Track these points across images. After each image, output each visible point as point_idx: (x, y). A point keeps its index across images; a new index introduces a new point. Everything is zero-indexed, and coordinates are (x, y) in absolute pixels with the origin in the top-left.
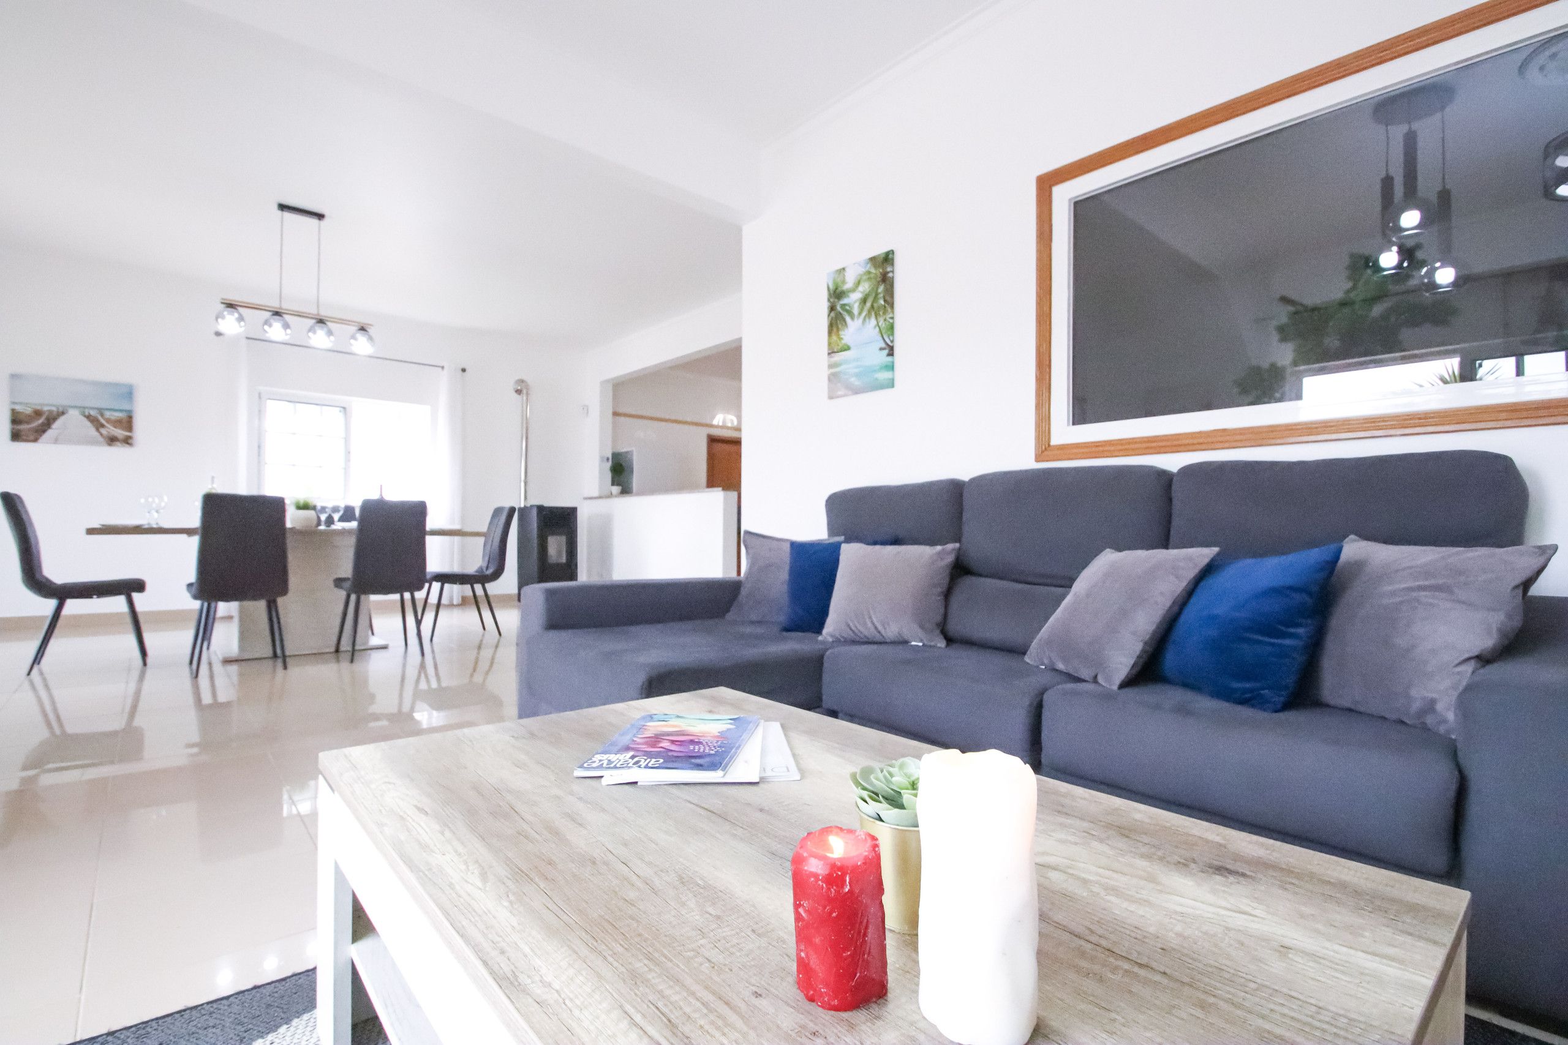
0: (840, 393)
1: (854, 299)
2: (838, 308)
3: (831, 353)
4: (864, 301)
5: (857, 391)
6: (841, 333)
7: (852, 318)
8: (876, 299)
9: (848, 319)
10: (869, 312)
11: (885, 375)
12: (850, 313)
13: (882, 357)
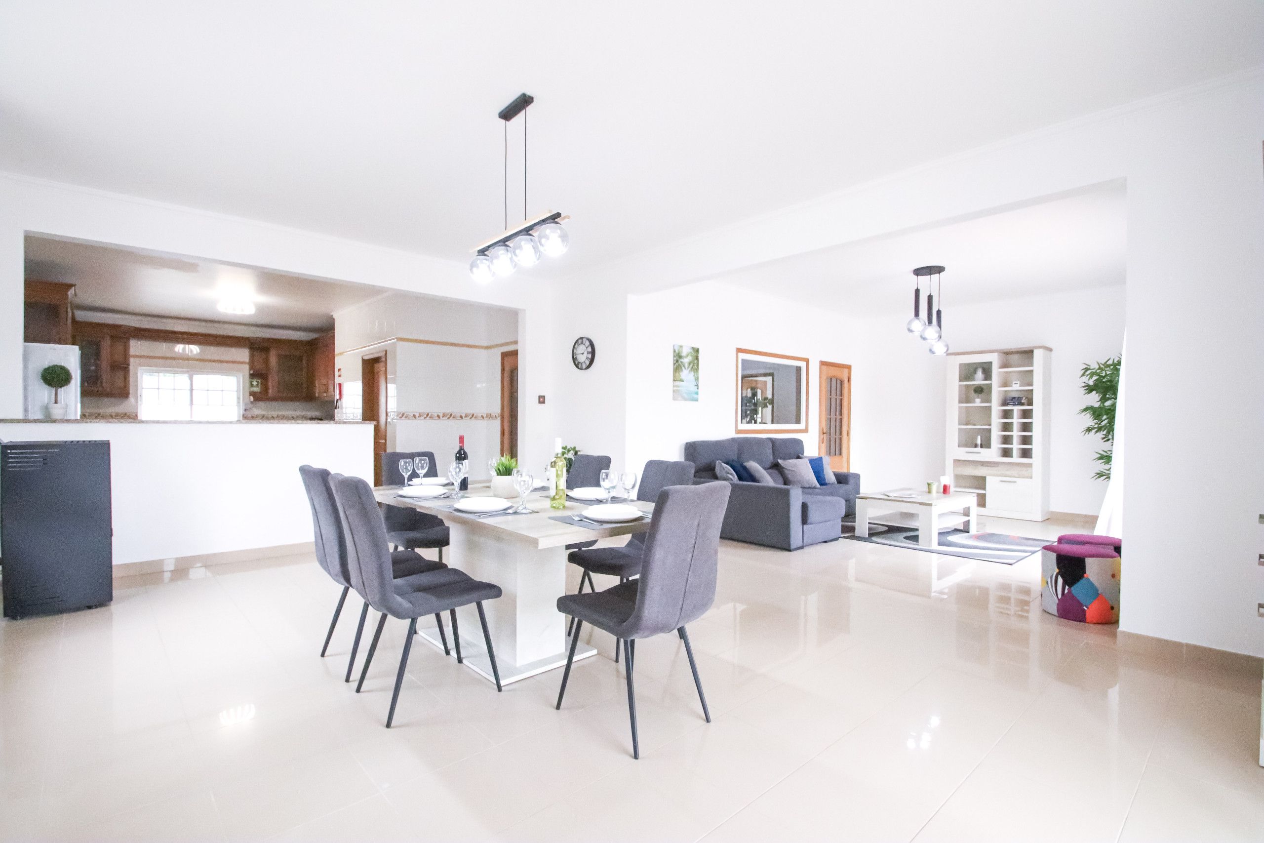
0: (679, 399)
1: (686, 361)
2: (680, 362)
3: (674, 380)
4: (690, 364)
5: (686, 400)
6: (680, 373)
7: (685, 368)
8: (693, 365)
9: (683, 368)
10: (691, 369)
11: (695, 396)
12: (684, 366)
13: (694, 389)
